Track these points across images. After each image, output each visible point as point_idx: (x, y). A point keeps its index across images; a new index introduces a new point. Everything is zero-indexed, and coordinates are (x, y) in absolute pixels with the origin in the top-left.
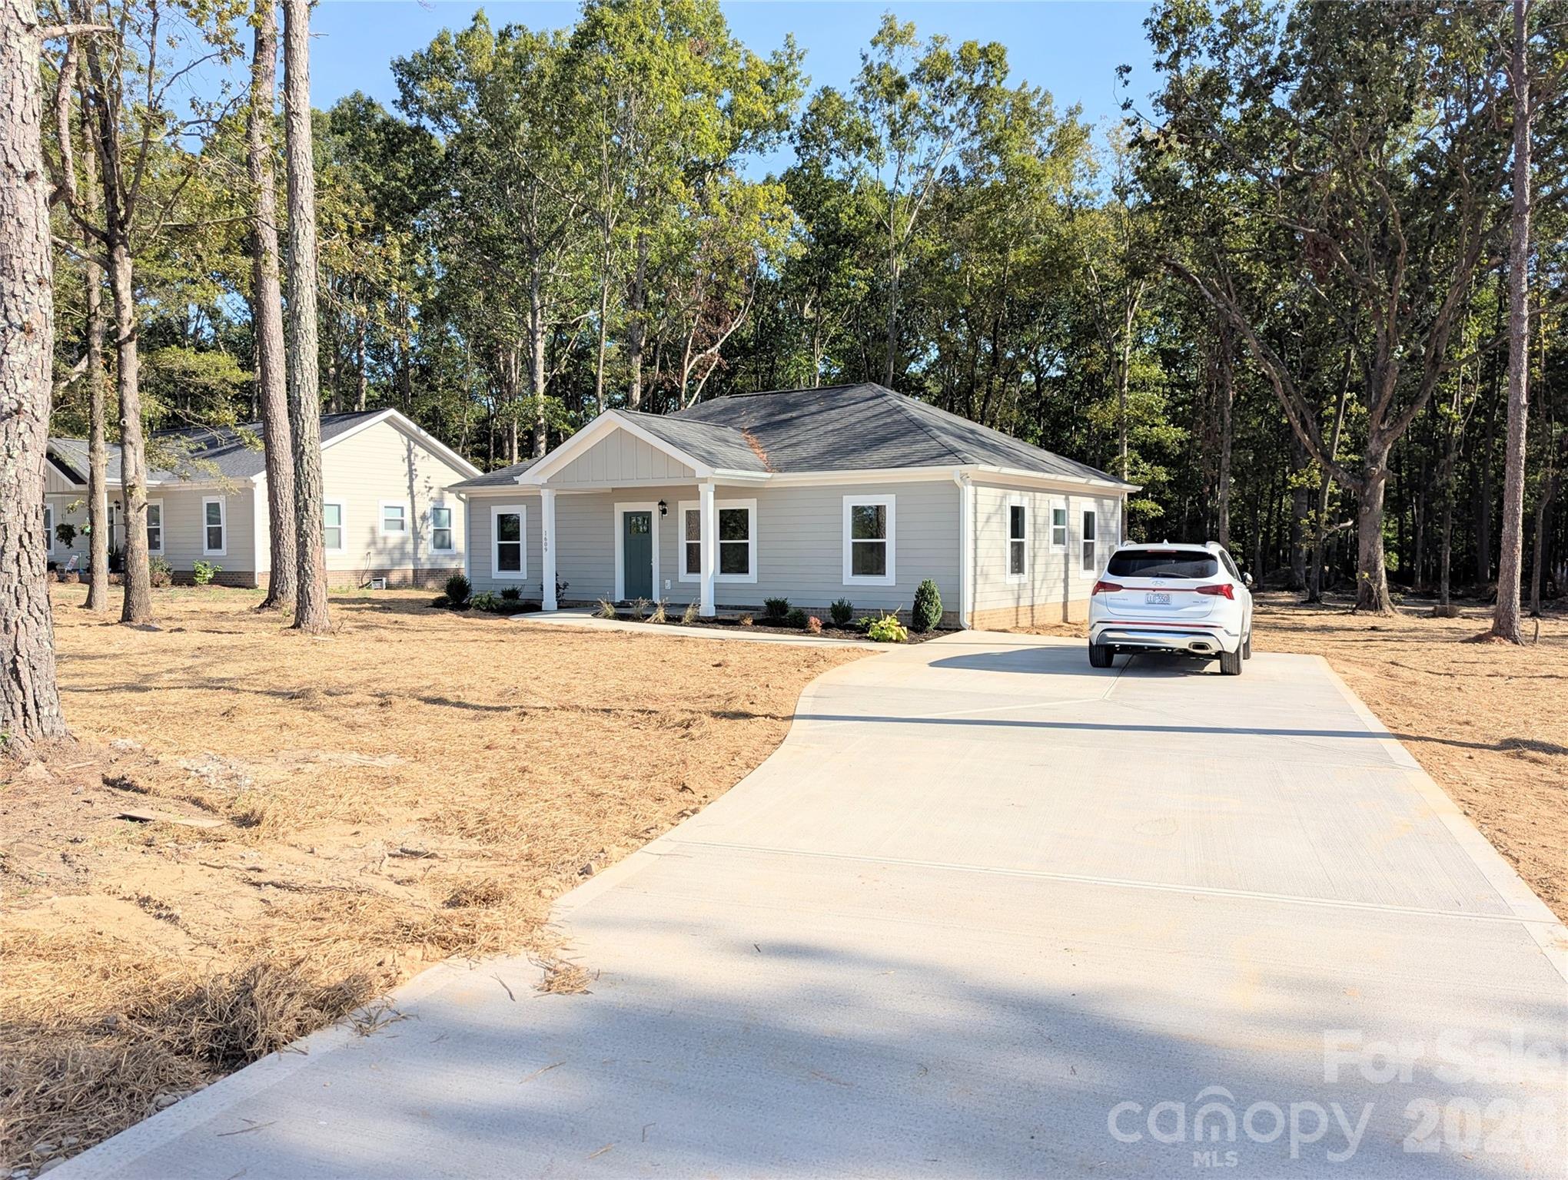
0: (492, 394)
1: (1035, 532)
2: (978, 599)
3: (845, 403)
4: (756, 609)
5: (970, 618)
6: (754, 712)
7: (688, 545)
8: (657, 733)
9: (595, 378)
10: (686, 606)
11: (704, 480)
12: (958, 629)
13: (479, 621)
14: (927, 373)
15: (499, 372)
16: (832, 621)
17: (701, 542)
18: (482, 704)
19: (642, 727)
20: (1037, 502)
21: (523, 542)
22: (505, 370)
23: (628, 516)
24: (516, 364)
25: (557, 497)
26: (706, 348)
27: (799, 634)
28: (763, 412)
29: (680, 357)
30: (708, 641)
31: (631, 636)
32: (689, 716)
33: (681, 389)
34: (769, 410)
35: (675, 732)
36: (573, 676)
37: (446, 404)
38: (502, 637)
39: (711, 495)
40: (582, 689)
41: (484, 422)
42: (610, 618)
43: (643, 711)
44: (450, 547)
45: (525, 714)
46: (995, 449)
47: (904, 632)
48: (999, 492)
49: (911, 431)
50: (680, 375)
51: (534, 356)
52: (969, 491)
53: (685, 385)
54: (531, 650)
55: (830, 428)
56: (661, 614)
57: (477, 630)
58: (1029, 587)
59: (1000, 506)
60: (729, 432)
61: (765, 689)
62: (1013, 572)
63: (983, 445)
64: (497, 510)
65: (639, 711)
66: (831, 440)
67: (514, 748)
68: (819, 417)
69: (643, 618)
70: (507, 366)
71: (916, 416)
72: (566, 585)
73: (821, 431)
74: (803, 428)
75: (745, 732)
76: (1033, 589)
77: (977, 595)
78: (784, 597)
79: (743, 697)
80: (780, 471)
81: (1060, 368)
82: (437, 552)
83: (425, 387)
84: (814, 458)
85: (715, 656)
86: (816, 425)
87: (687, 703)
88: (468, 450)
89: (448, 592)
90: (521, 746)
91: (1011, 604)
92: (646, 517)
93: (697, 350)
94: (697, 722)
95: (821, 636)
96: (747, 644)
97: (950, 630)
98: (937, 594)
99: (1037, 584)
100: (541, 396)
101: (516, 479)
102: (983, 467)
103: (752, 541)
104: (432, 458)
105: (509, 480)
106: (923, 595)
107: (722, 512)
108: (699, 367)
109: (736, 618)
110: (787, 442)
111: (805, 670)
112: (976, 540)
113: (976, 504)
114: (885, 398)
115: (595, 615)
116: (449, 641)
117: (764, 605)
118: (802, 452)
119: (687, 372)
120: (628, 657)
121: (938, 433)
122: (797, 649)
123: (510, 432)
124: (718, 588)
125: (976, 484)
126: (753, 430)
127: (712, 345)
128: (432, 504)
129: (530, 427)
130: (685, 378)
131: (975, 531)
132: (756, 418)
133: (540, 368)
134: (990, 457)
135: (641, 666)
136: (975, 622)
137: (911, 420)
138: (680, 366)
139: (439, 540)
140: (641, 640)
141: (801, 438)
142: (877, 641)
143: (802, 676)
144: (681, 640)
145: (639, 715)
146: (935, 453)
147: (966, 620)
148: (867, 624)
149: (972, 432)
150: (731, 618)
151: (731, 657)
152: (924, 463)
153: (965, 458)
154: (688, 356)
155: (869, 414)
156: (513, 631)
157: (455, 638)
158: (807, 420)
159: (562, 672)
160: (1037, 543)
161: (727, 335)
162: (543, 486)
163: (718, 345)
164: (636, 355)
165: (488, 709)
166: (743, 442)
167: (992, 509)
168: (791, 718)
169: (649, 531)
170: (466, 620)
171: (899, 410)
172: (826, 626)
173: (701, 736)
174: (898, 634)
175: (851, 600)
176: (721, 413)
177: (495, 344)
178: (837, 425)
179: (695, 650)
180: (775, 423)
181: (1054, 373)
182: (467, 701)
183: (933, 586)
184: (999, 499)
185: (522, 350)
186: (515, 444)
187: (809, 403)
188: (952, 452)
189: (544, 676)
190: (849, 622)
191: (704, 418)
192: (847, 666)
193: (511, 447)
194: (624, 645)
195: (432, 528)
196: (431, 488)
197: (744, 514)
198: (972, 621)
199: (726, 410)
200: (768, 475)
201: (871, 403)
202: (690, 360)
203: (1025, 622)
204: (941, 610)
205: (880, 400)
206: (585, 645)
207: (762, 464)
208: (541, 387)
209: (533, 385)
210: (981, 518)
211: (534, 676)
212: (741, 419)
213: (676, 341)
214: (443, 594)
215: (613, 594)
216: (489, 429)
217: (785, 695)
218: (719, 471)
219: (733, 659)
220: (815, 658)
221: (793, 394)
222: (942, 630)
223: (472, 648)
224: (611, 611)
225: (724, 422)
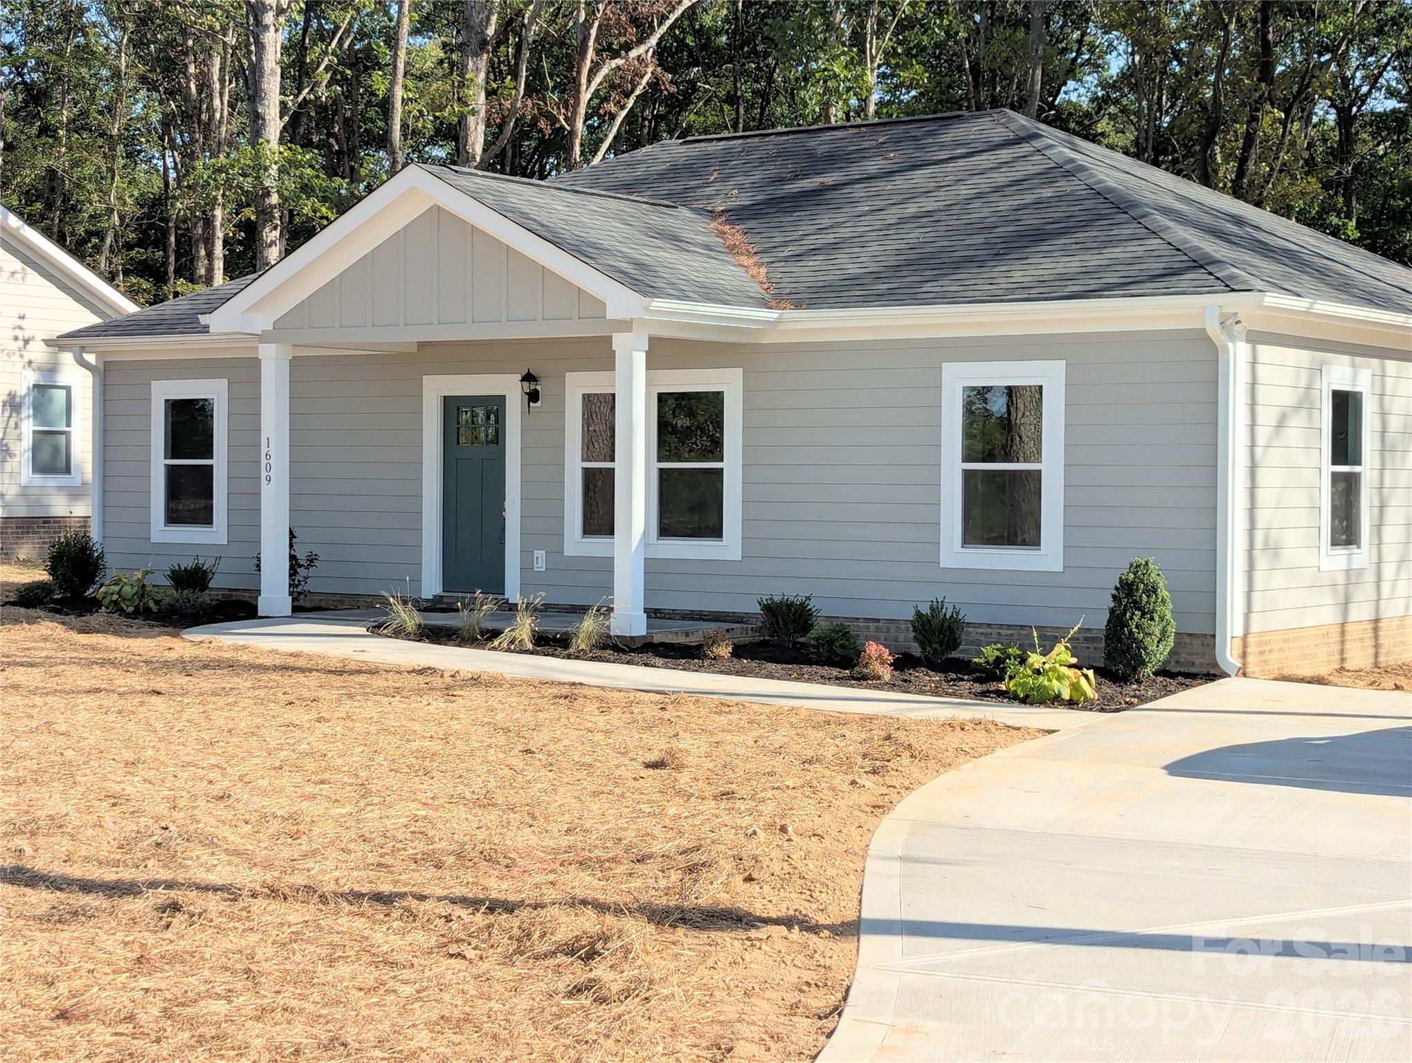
0: (173, 147)
1: (1383, 451)
2: (1257, 606)
3: (944, 155)
4: (738, 618)
5: (1238, 651)
6: (758, 908)
7: (586, 471)
8: (510, 973)
9: (385, 106)
10: (580, 610)
11: (625, 326)
12: (1213, 675)
13: (111, 641)
14: (1101, 103)
15: (187, 98)
16: (916, 650)
17: (618, 465)
18: (76, 872)
19: (470, 954)
20: (1389, 381)
21: (219, 462)
22: (200, 92)
23: (452, 406)
24: (222, 80)
25: (295, 363)
26: (627, 47)
27: (839, 680)
28: (757, 176)
29: (570, 69)
30: (631, 697)
31: (453, 686)
32: (588, 922)
33: (572, 133)
34: (772, 170)
35: (557, 970)
36: (310, 789)
37: (76, 164)
38: (160, 683)
39: (640, 359)
40: (326, 828)
41: (156, 205)
42: (408, 637)
43: (473, 904)
44: (68, 470)
45: (175, 907)
46: (1291, 258)
47: (1088, 685)
48: (1303, 357)
49: (1101, 217)
50: (569, 106)
51: (260, 59)
52: (1239, 353)
53: (580, 125)
54: (220, 719)
55: (912, 209)
56: (524, 628)
57: (102, 663)
58: (1370, 577)
59: (1309, 388)
60: (682, 220)
61: (779, 839)
62: (1335, 543)
63: (1265, 250)
64: (165, 390)
65: (464, 901)
66: (914, 235)
67: (130, 1018)
68: (885, 186)
69: (486, 637)
70: (204, 85)
71: (1112, 184)
72: (311, 560)
73: (891, 216)
74: (849, 211)
75: (740, 971)
76: (1379, 581)
77: (1256, 597)
78: (803, 594)
79: (727, 866)
80: (798, 306)
81: (1391, 93)
82: (39, 480)
83: (34, 131)
84: (877, 277)
85: (649, 738)
86: (879, 204)
87: (585, 877)
88: (118, 261)
89: (53, 570)
90: (150, 1014)
91: (1329, 616)
92: (495, 407)
93: (608, 50)
94: (615, 944)
95: (892, 686)
96: (723, 708)
97: (1193, 676)
98: (1163, 593)
99: (1389, 571)
100: (274, 145)
101: (203, 319)
102: (1274, 299)
103: (732, 464)
104: (33, 275)
105: (189, 324)
106: (1130, 594)
107: (662, 398)
108: (613, 86)
109: (693, 640)
110: (812, 241)
111: (868, 782)
112: (1253, 469)
113: (1253, 384)
114: (1037, 144)
115: (377, 629)
116: (33, 692)
117: (757, 609)
118: (848, 264)
119: (585, 96)
120: (445, 739)
121: (1163, 221)
122: (842, 721)
123: (208, 223)
124: (654, 570)
125: (1255, 338)
126: (736, 215)
127: (641, 41)
128: (31, 377)
129: (249, 213)
130: (582, 110)
131: (1253, 447)
132: (741, 188)
133: (272, 84)
134: (1285, 277)
135: (476, 764)
136: (1250, 659)
137: (1100, 193)
138: (569, 87)
139: (45, 455)
140: (477, 695)
141: (844, 232)
142: (1025, 701)
143: (864, 799)
144: (570, 694)
145: (464, 913)
146: (1157, 266)
147: (1229, 655)
148: (998, 661)
149: (1238, 221)
150: (682, 640)
151: (686, 742)
152: (1134, 289)
153: (1232, 277)
154: (588, 64)
155: (1000, 178)
156: (185, 667)
157: (52, 684)
158: (859, 191)
159: (286, 780)
160: (1387, 474)
161: (673, 17)
162: (263, 337)
163: (653, 41)
164: (477, 55)
165: (87, 887)
166: (714, 240)
167: (1288, 397)
168: (851, 929)
169: (498, 439)
170: (83, 639)
171: (1069, 171)
172: (903, 662)
173: (627, 993)
174: (1075, 687)
175: (957, 601)
176: (663, 176)
177: (179, 39)
178: (929, 204)
179: (601, 721)
180: (783, 199)
181: (1381, 103)
182: (40, 864)
183: (1156, 575)
184: (1304, 375)
185: (234, 48)
186: (219, 250)
187: (861, 155)
188: (1200, 263)
189: (240, 792)
190: (954, 655)
191: (628, 187)
192: (967, 771)
193: (210, 255)
194: (437, 704)
195: (28, 427)
196: (26, 342)
197: (714, 402)
198: (1244, 655)
199: (674, 172)
200: (772, 315)
201: (1005, 154)
202: (593, 72)
203: (1359, 657)
204: (1172, 630)
205: (1025, 148)
206: (347, 705)
207: (756, 289)
208: (274, 126)
209: (257, 120)
210: (1267, 417)
211: (215, 790)
212: (709, 191)
213: (565, 33)
214: (41, 575)
215: (417, 581)
216: (167, 220)
217: (827, 855)
218: (659, 304)
219: (691, 746)
220: (888, 749)
221: (827, 136)
222: (1173, 675)
223: (85, 711)
224: (410, 618)
225: (669, 196)
